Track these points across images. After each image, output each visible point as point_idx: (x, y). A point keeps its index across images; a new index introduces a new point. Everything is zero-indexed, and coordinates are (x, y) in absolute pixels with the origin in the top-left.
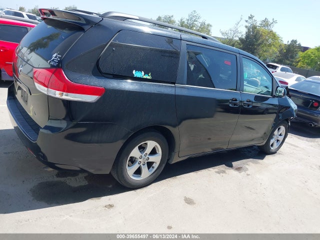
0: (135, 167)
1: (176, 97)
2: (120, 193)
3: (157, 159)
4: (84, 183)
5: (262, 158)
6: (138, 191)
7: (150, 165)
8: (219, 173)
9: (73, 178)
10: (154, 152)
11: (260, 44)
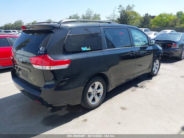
0: (92, 97)
1: (104, 56)
2: (88, 112)
3: (101, 91)
4: (67, 112)
5: (151, 79)
6: (96, 109)
7: (98, 94)
8: (132, 91)
9: (60, 111)
10: (99, 88)
11: (129, 20)
